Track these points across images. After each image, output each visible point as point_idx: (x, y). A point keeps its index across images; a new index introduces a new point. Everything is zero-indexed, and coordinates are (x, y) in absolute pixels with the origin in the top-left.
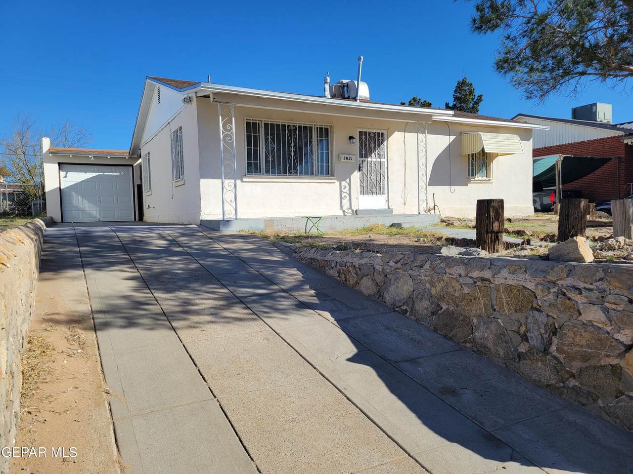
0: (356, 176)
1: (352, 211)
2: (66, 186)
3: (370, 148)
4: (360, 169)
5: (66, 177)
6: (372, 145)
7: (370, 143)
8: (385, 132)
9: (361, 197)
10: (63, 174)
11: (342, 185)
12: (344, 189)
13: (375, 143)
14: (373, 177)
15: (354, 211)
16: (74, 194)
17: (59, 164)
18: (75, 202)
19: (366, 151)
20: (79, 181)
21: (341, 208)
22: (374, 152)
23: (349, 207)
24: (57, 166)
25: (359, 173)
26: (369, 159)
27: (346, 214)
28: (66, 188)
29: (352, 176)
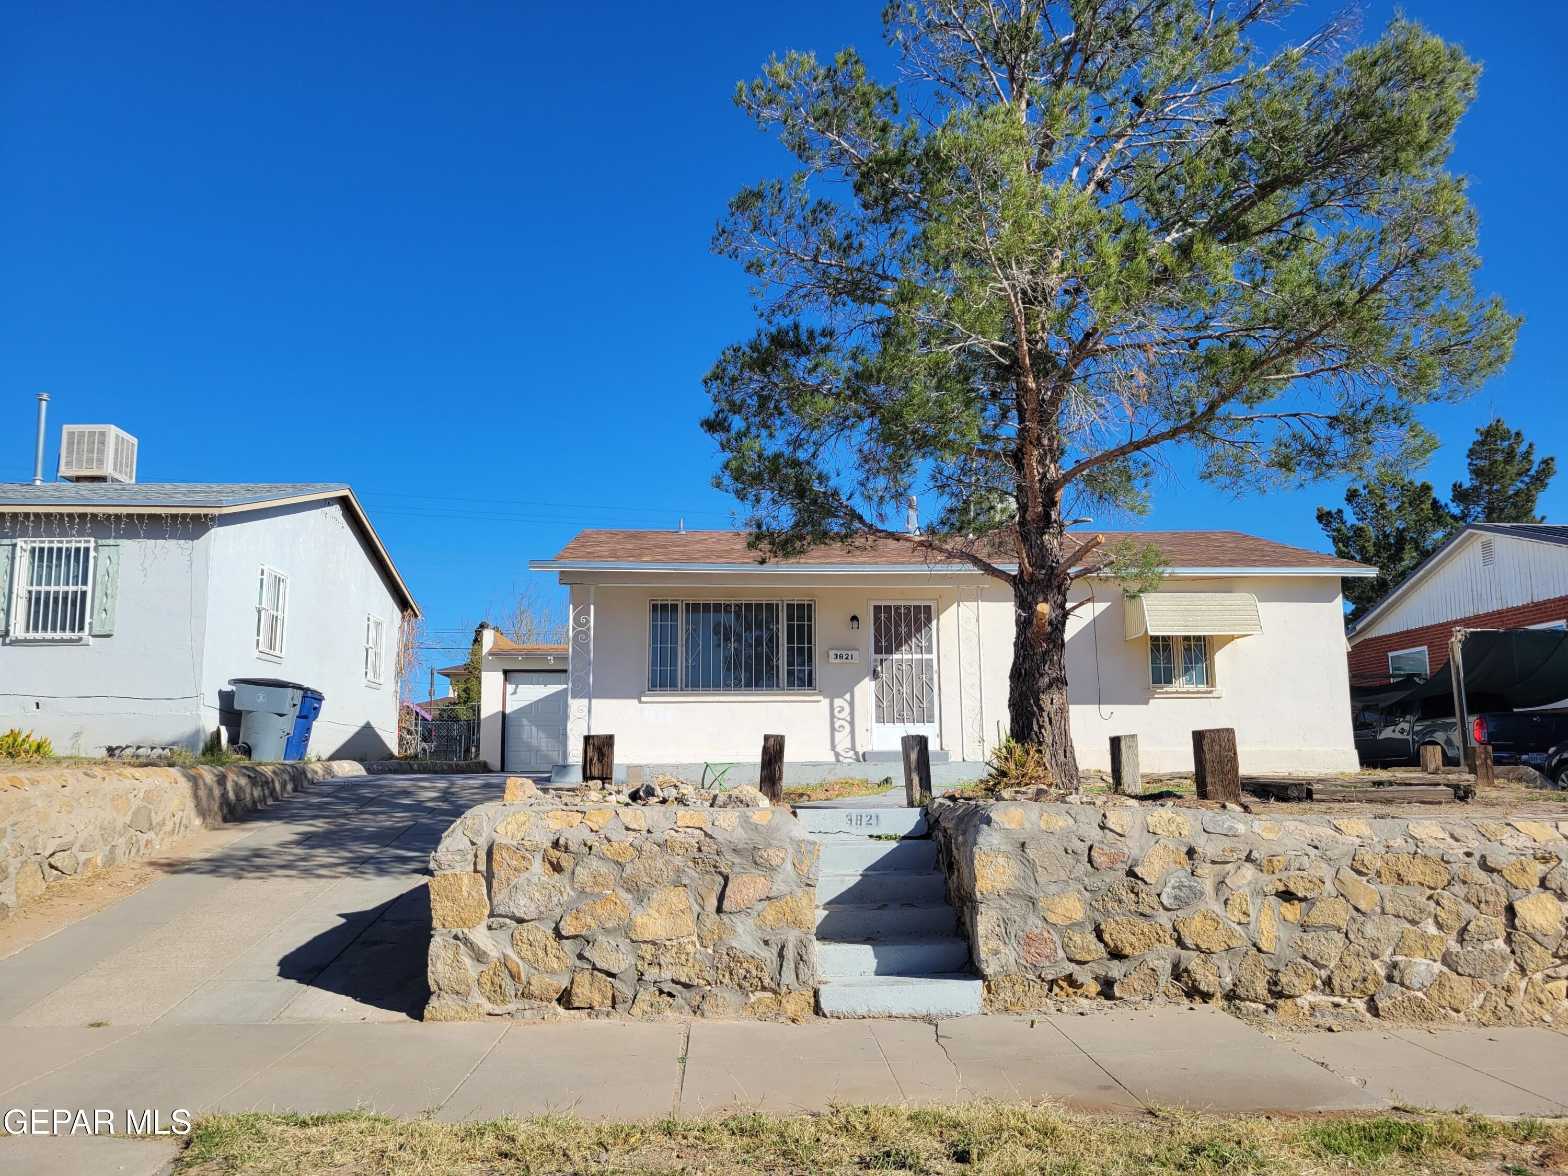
0: (866, 689)
1: (856, 753)
2: (514, 709)
3: (898, 634)
4: (875, 675)
5: (515, 693)
6: (903, 630)
7: (898, 626)
8: (933, 605)
9: (878, 728)
10: (510, 688)
11: (835, 706)
12: (839, 712)
13: (908, 625)
14: (905, 689)
15: (860, 754)
16: (525, 722)
17: (506, 672)
18: (525, 736)
19: (889, 641)
20: (535, 699)
21: (833, 747)
22: (906, 642)
23: (849, 746)
24: (501, 676)
25: (873, 683)
26: (896, 656)
27: (841, 759)
28: (514, 712)
29: (857, 689)
